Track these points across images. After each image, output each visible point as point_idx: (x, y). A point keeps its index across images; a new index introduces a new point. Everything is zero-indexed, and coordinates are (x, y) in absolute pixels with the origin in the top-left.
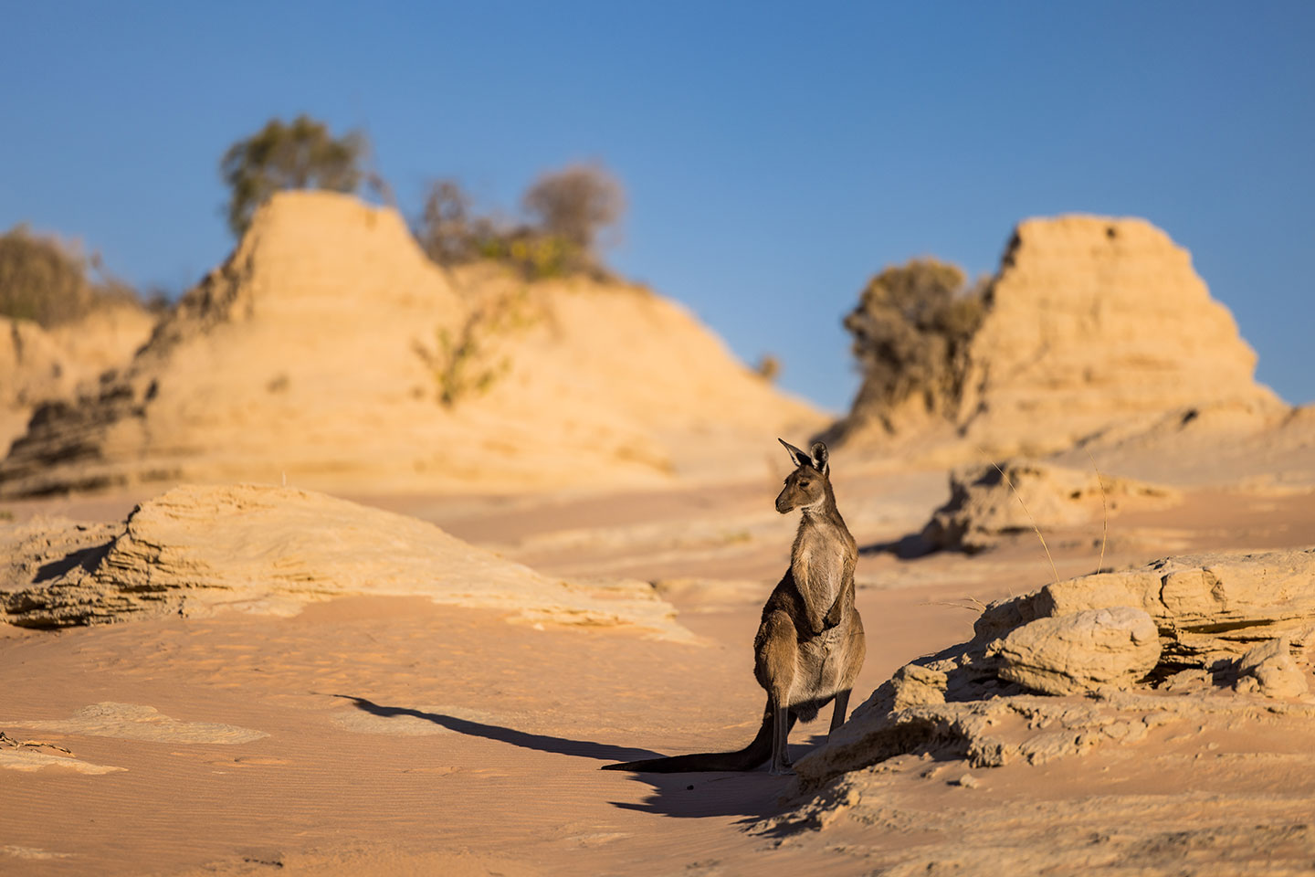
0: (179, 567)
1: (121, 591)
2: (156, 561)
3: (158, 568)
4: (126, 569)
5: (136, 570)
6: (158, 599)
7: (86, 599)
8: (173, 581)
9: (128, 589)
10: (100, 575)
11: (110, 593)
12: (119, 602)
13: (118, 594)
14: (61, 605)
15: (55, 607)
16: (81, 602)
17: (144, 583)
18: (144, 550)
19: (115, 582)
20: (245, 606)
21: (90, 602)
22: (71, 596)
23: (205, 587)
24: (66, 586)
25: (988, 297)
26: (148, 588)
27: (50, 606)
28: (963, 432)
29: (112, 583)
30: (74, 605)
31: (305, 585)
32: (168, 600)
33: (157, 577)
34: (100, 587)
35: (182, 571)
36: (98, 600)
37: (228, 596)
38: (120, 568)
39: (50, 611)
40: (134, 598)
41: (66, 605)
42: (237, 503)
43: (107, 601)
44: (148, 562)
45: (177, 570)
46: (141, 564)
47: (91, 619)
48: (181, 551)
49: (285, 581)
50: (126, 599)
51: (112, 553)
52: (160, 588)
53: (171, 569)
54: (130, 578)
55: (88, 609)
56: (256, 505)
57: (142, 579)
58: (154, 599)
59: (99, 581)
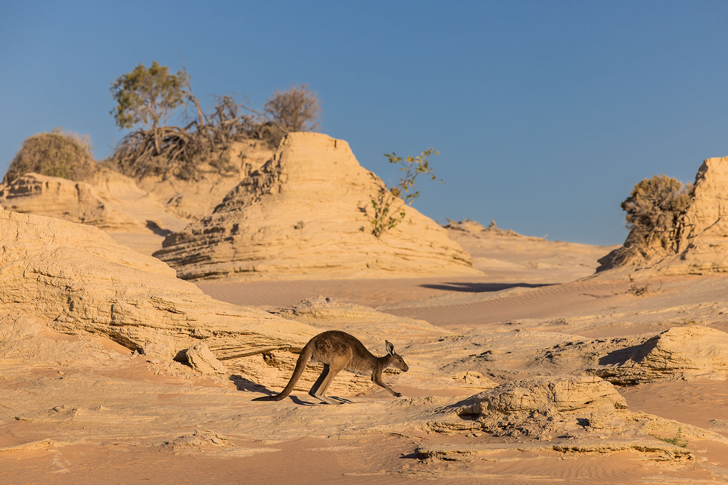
0: (679, 361)
1: (652, 370)
2: (669, 358)
3: (670, 361)
4: (655, 361)
5: (659, 362)
6: (671, 373)
7: (637, 373)
8: (676, 366)
9: (656, 369)
10: (643, 363)
11: (648, 371)
12: (653, 375)
13: (651, 372)
14: (624, 375)
15: (621, 376)
16: (634, 374)
17: (664, 367)
18: (664, 354)
19: (650, 366)
20: (707, 376)
21: (639, 374)
22: (630, 372)
23: (690, 369)
24: (626, 367)
25: (692, 194)
26: (665, 369)
27: (619, 375)
28: (683, 258)
29: (648, 367)
30: (631, 375)
31: (723, 367)
32: (675, 374)
33: (669, 365)
34: (643, 369)
35: (680, 362)
36: (643, 374)
37: (698, 372)
38: (652, 361)
39: (618, 377)
40: (659, 373)
41: (627, 375)
42: (691, 334)
43: (647, 374)
44: (665, 358)
45: (678, 362)
46: (662, 359)
47: (640, 381)
48: (679, 354)
49: (717, 366)
50: (656, 373)
51: (649, 355)
52: (670, 369)
53: (675, 361)
54: (657, 365)
55: (638, 377)
56: (698, 335)
57: (663, 365)
58: (668, 373)
59: (642, 366)
